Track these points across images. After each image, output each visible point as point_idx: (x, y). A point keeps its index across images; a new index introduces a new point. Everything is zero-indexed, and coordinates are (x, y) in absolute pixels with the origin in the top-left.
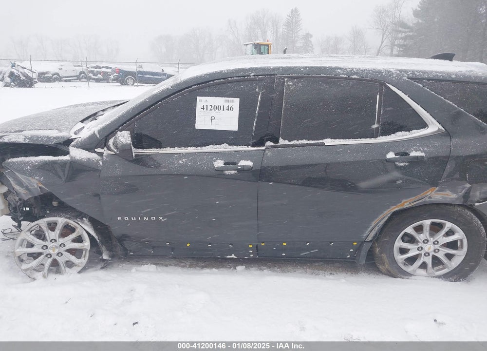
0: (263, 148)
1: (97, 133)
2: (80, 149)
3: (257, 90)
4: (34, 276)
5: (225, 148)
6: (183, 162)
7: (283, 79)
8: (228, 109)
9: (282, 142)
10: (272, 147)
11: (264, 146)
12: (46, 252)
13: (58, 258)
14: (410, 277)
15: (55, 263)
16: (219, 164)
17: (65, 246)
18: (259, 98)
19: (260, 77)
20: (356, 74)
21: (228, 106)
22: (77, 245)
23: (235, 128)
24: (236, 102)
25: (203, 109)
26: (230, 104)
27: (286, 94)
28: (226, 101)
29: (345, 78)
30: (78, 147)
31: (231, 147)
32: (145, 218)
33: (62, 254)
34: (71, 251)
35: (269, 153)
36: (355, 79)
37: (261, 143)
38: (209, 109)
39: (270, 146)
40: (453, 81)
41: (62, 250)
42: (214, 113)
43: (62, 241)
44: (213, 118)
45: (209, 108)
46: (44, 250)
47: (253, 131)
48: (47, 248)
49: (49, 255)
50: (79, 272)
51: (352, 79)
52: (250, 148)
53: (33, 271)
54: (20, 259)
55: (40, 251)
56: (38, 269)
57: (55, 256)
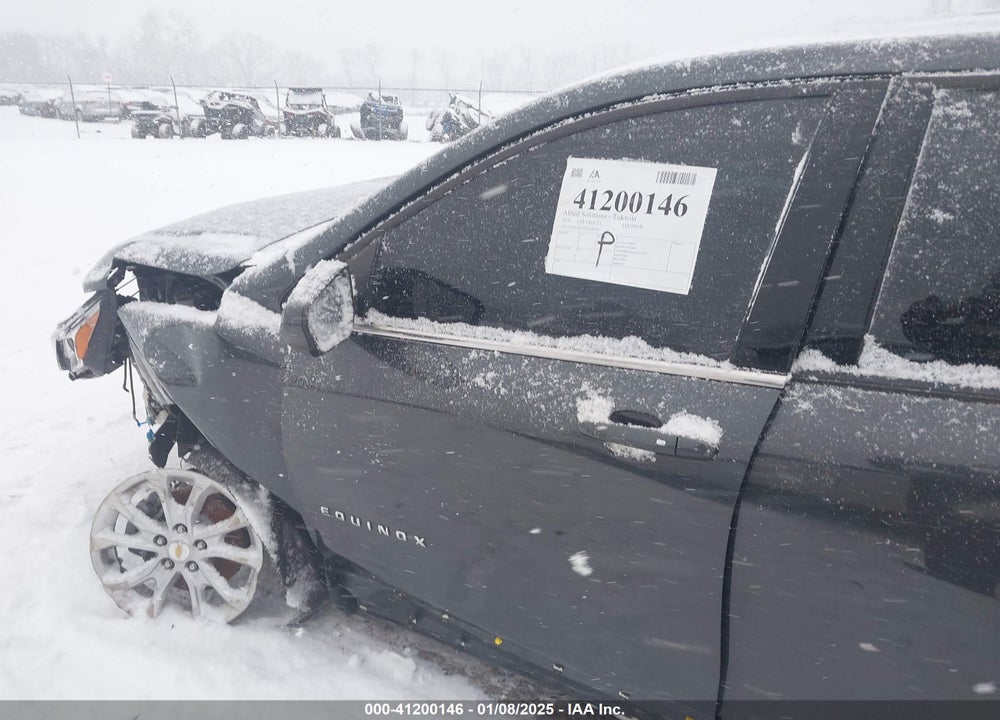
0: (780, 380)
1: (290, 258)
2: (246, 299)
3: (796, 138)
4: (129, 606)
5: (631, 353)
6: (487, 382)
7: (928, 92)
8: (667, 210)
9: (872, 364)
10: (825, 379)
11: (784, 368)
12: (162, 552)
13: (188, 576)
16: (595, 410)
17: (206, 547)
18: (798, 171)
19: (820, 81)
21: (669, 198)
22: (231, 553)
23: (680, 283)
24: (700, 184)
25: (581, 203)
26: (677, 191)
27: (928, 155)
28: (665, 178)
30: (243, 293)
31: (655, 353)
32: (380, 528)
33: (197, 568)
34: (221, 564)
35: (802, 403)
37: (775, 358)
38: (599, 204)
39: (816, 373)
41: (200, 555)
42: (613, 221)
43: (198, 532)
44: (608, 238)
45: (601, 199)
46: (158, 547)
47: (751, 304)
48: (165, 542)
49: (168, 563)
50: (232, 623)
52: (727, 371)
53: (134, 594)
54: (108, 558)
55: (150, 547)
56: (144, 590)
57: (180, 568)
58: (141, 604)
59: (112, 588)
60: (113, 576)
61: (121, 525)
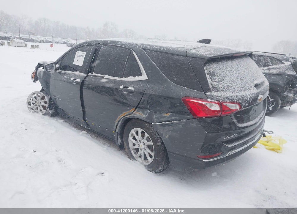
5: (77, 73)
9: (94, 74)
10: (90, 75)
13: (38, 107)
14: (134, 161)
15: (37, 109)
16: (72, 79)
17: (41, 103)
20: (124, 45)
22: (44, 104)
25: (77, 56)
28: (83, 53)
29: (120, 47)
31: (79, 73)
32: (58, 98)
34: (43, 106)
36: (123, 47)
40: (161, 52)
41: (40, 105)
43: (40, 101)
44: (78, 60)
48: (36, 102)
49: (36, 105)
50: (43, 115)
51: (121, 47)
53: (31, 109)
54: (29, 103)
55: (34, 103)
56: (33, 109)
57: (38, 106)
58: (32, 111)
59: (28, 108)
60: (29, 106)
61: (32, 99)
